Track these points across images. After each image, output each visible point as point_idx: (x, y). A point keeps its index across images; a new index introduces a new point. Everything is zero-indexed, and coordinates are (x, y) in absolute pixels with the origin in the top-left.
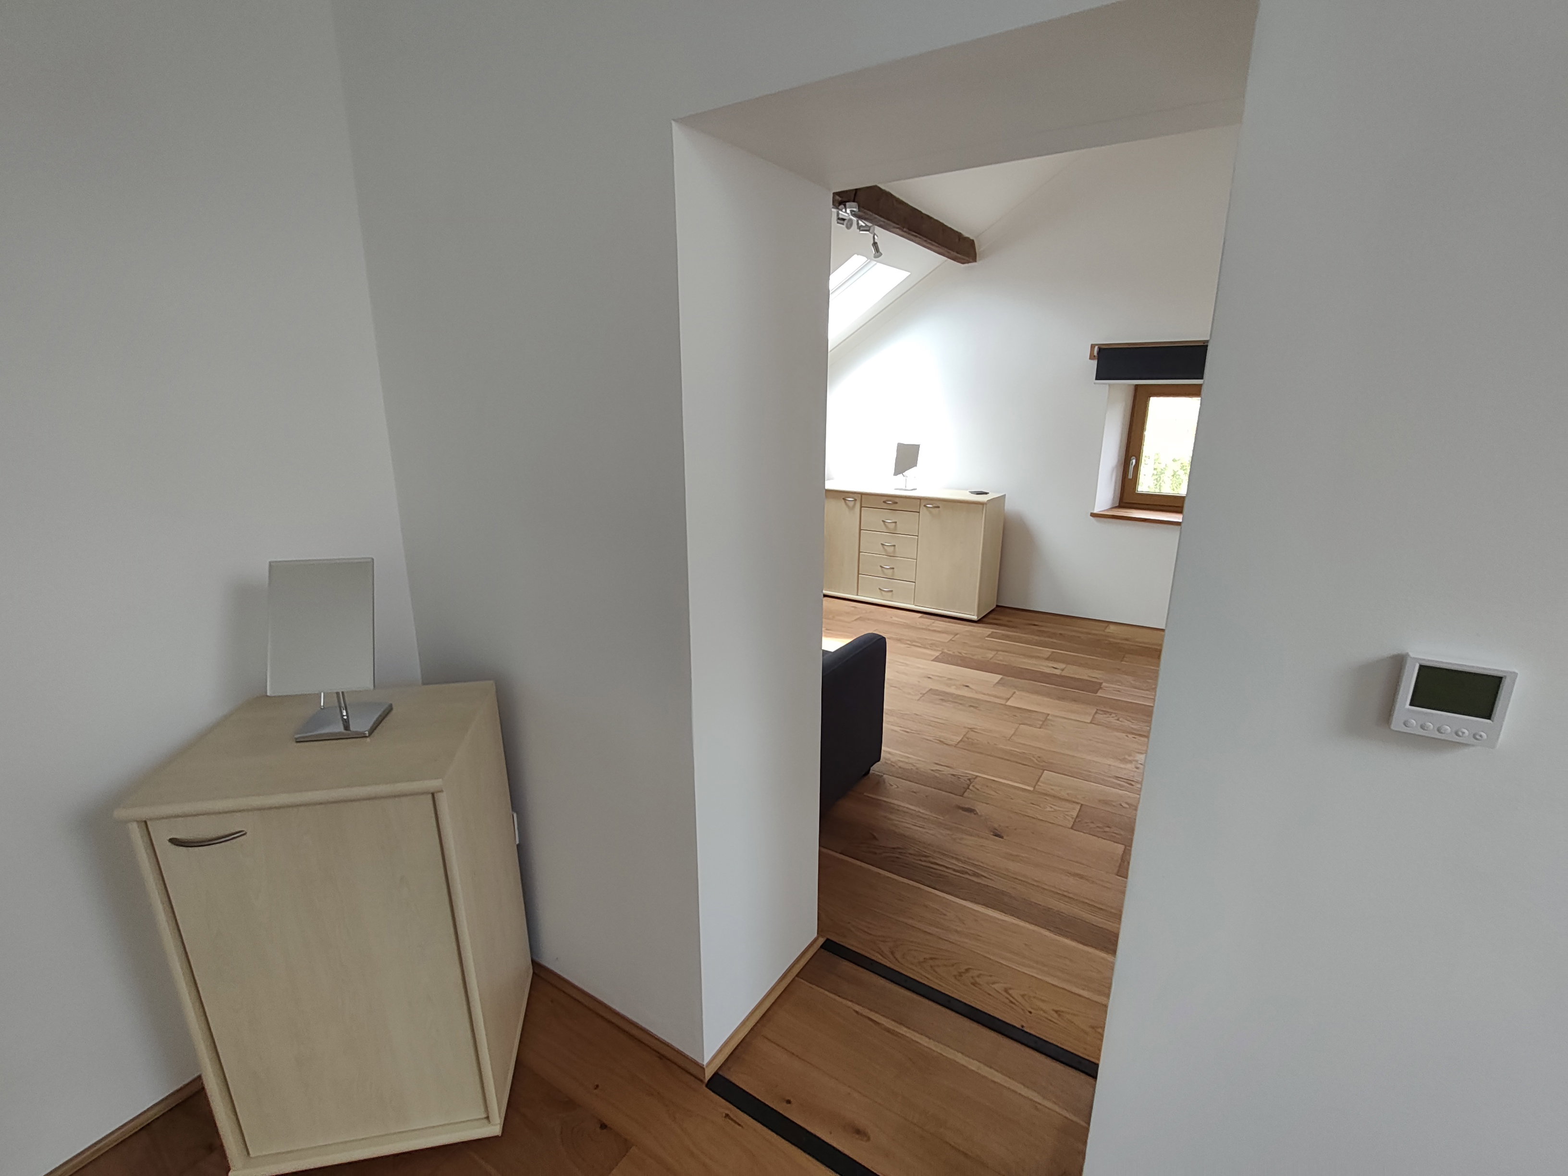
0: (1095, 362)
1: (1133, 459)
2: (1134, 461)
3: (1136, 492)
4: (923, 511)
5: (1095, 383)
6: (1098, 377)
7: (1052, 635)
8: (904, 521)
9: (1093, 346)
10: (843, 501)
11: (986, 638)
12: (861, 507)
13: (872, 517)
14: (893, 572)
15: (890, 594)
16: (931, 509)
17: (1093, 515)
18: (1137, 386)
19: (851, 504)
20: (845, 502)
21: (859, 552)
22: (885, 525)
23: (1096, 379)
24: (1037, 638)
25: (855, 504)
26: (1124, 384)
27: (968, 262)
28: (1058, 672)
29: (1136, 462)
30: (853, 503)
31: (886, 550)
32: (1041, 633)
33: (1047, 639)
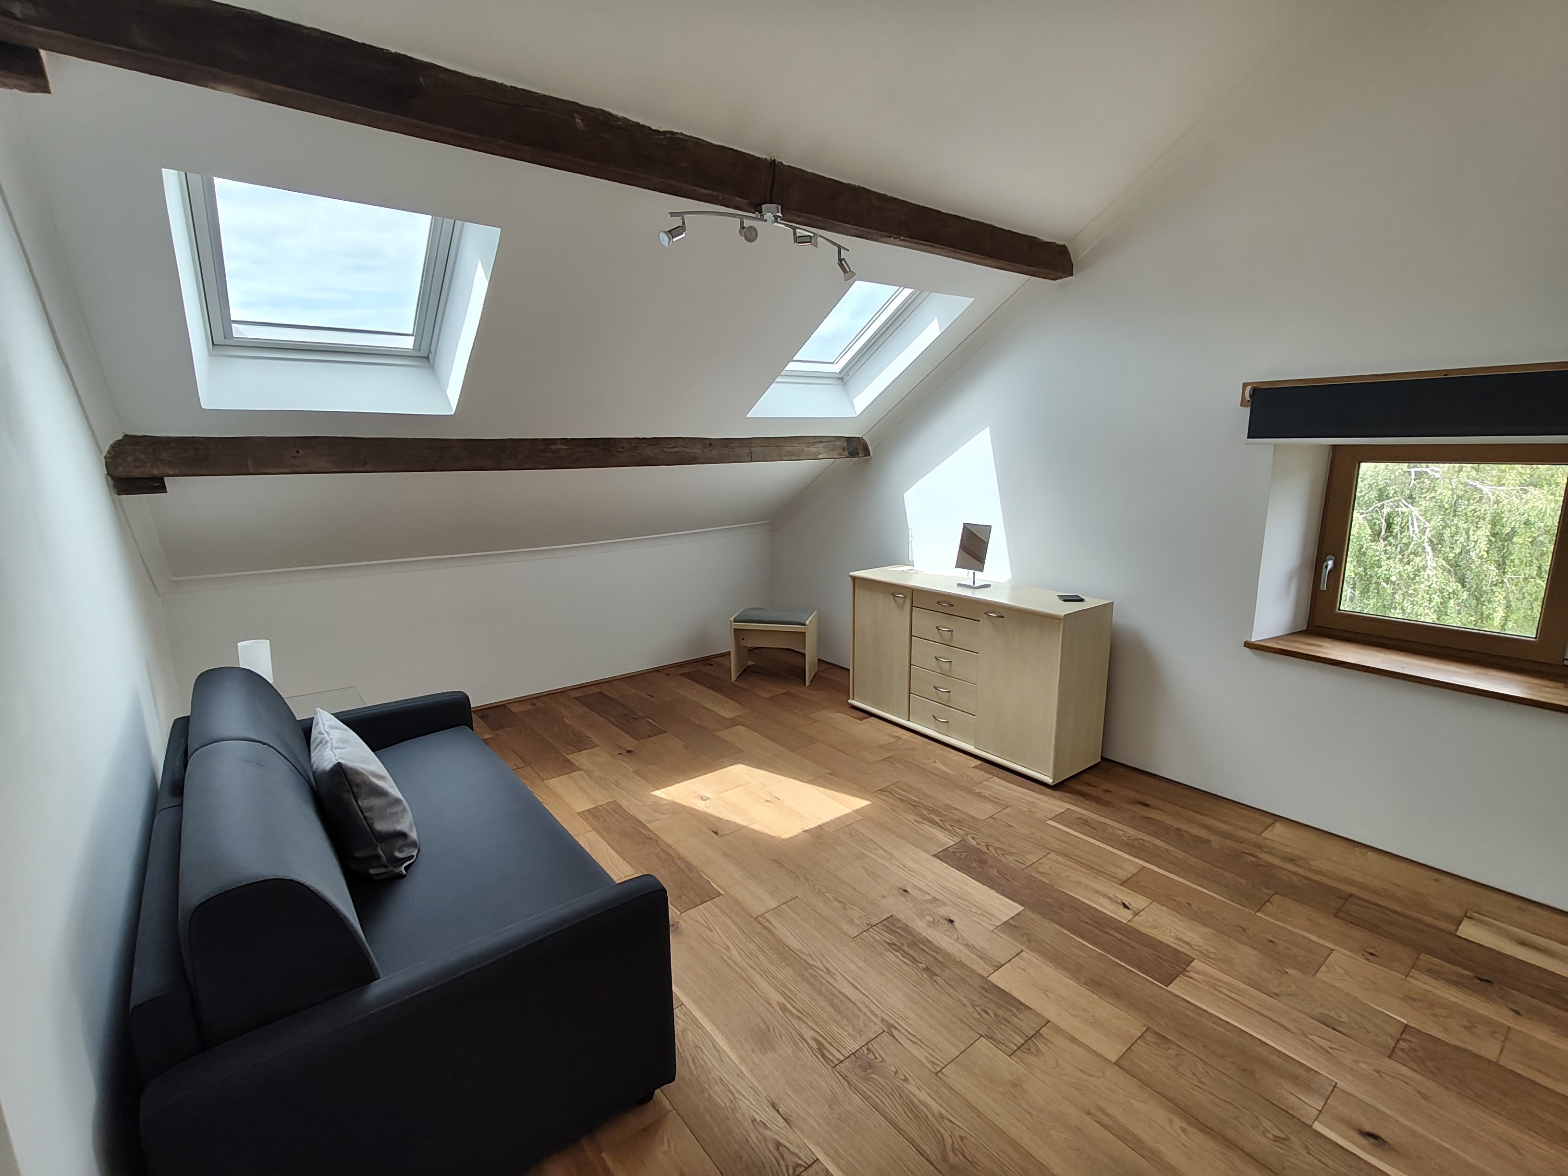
0: (1248, 410)
1: (1330, 559)
2: (1330, 563)
3: (1337, 611)
4: (984, 619)
5: (1246, 444)
6: (1253, 433)
7: (1162, 831)
8: (961, 630)
9: (1245, 385)
10: (892, 596)
11: (1050, 822)
12: (912, 606)
13: (925, 622)
14: (949, 696)
15: (946, 724)
16: (993, 619)
17: (1248, 645)
18: (1334, 447)
19: (901, 601)
20: (895, 600)
21: (910, 665)
22: (940, 634)
23: (1248, 437)
24: (1131, 832)
25: (904, 602)
26: (1310, 446)
27: (1060, 278)
28: (1124, 916)
29: (1335, 564)
30: (902, 600)
31: (941, 668)
32: (1146, 825)
33: (1148, 838)
